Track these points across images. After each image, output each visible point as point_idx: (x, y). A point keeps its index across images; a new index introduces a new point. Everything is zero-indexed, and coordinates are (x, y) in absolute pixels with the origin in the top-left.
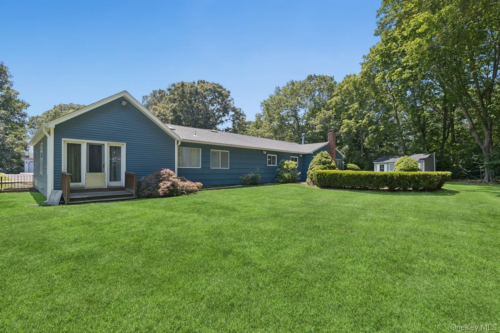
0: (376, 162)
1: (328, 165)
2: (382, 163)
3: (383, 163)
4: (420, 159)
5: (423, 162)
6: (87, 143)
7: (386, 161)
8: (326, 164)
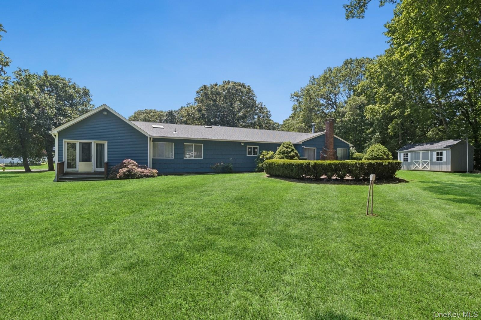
0: (400, 150)
1: (286, 154)
2: (405, 152)
3: (407, 152)
4: (447, 147)
5: (449, 149)
6: (80, 142)
7: (410, 150)
8: (285, 154)
